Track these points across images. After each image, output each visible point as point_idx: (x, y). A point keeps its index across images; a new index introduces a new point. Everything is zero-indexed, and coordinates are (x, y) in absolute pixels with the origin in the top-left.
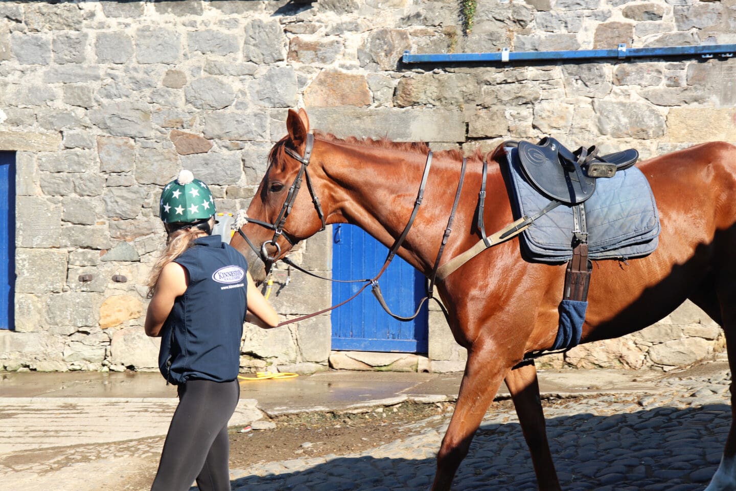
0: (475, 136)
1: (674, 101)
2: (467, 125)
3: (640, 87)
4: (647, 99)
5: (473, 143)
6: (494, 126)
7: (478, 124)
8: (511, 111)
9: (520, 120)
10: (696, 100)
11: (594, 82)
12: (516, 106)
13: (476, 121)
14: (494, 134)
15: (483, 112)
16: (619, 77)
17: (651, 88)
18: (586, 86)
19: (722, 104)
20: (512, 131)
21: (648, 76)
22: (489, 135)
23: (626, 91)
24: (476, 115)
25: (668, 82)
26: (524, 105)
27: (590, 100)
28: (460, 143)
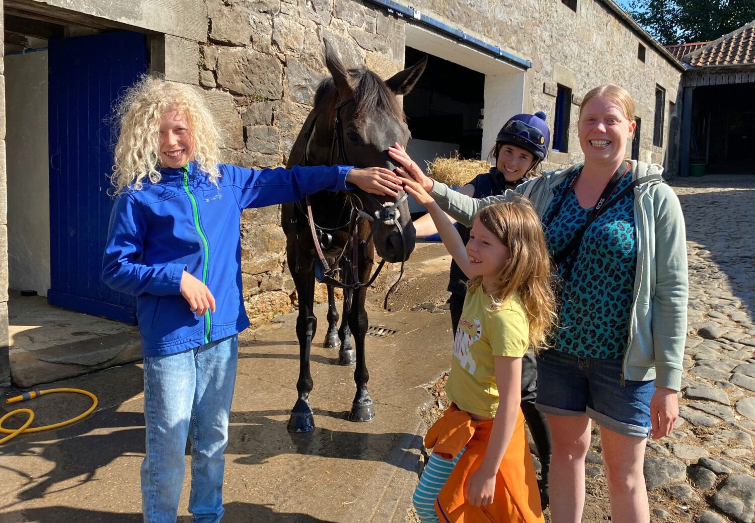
0: (218, 38)
1: (370, 46)
2: (210, 22)
3: (349, 24)
4: (354, 38)
5: (214, 46)
6: (238, 31)
7: (221, 23)
8: (254, 17)
9: (262, 31)
10: (381, 50)
11: (320, 7)
12: (257, 12)
13: (220, 20)
14: (238, 41)
15: (226, 10)
16: (338, 10)
17: (357, 29)
18: (314, 9)
19: (394, 58)
20: (255, 42)
21: (356, 16)
22: (233, 41)
23: (342, 25)
24: (220, 11)
25: (367, 27)
26: (264, 14)
27: (316, 27)
28: (200, 43)
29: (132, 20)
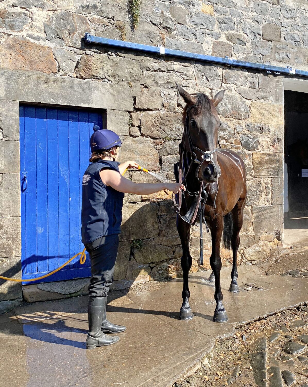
0: (140, 107)
1: (253, 97)
2: (135, 99)
3: (236, 86)
4: (240, 94)
5: (138, 113)
6: (154, 102)
7: (142, 98)
8: (164, 92)
9: (170, 99)
10: (263, 98)
11: (213, 78)
12: (166, 89)
13: (141, 96)
14: (154, 107)
15: (145, 90)
16: (226, 78)
17: (242, 87)
18: (208, 80)
19: (275, 102)
20: (166, 106)
21: (241, 79)
22: (150, 108)
23: (230, 87)
24: (141, 91)
25: (250, 85)
26: (172, 89)
27: (210, 91)
28: (129, 112)
29: (87, 104)
